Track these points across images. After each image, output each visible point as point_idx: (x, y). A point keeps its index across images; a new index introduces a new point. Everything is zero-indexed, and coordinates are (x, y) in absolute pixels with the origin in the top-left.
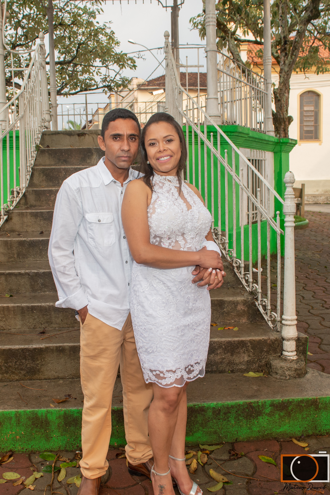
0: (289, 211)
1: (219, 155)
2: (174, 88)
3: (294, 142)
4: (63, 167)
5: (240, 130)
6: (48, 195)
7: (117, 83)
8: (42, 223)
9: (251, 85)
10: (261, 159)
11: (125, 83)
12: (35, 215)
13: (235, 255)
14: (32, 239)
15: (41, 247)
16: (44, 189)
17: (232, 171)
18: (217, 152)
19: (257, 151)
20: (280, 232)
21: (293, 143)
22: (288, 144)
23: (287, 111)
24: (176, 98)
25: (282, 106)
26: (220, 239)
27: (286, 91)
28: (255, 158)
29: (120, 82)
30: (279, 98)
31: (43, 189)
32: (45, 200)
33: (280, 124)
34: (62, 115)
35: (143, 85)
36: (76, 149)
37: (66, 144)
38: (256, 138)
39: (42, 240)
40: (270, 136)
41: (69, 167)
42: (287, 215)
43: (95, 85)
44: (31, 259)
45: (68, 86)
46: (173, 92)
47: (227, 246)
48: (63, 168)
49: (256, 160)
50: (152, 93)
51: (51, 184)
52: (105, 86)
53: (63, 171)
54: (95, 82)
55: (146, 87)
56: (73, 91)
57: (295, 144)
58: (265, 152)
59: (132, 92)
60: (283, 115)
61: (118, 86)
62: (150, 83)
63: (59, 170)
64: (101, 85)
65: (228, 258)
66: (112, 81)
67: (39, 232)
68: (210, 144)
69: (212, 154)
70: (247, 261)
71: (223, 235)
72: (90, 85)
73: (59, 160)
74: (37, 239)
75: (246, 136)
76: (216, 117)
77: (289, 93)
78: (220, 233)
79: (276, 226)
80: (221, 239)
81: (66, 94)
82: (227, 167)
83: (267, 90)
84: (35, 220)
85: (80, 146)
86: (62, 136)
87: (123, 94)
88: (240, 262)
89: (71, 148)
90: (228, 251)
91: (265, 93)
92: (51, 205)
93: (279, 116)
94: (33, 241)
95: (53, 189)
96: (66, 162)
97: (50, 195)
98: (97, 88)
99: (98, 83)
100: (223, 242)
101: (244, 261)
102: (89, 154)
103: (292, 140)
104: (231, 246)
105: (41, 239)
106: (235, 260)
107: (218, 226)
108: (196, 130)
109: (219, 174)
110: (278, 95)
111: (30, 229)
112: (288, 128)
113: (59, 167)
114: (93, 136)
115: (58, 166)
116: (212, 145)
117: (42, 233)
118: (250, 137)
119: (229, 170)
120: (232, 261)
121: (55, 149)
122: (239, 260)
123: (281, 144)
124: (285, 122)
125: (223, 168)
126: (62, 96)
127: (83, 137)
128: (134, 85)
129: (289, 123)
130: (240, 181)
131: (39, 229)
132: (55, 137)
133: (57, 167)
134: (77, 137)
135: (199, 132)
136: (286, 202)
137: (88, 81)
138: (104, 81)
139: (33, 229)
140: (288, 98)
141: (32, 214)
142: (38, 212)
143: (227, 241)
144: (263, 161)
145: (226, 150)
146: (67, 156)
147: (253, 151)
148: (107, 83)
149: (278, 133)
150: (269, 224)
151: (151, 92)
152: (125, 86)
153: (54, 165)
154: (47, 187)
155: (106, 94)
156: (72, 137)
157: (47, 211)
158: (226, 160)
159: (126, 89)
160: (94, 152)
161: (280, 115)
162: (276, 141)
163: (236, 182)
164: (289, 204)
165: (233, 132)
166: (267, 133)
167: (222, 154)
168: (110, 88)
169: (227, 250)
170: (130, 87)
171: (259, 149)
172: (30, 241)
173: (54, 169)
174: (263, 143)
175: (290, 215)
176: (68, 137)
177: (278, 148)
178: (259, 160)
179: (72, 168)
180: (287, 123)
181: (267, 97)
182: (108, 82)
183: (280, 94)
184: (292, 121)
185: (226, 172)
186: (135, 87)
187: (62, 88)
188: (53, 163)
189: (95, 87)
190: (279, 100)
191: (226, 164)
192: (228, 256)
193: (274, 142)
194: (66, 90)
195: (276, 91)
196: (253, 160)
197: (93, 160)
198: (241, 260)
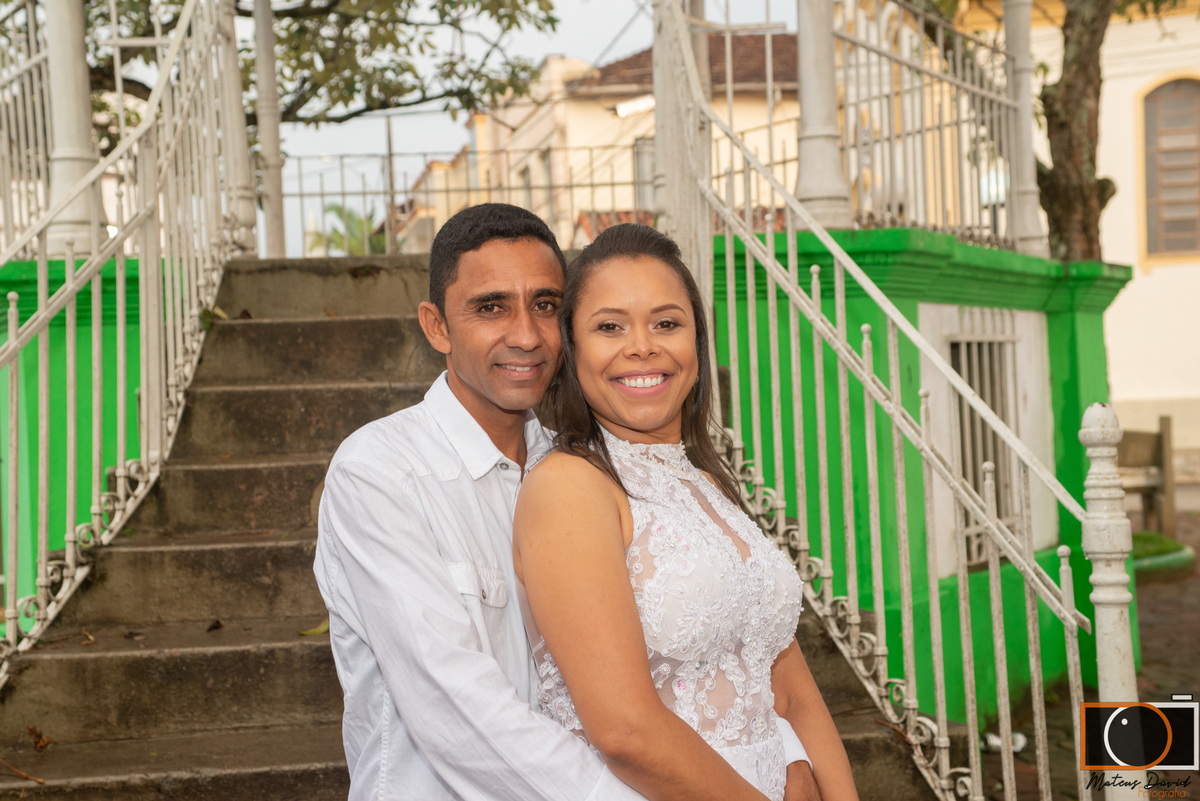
0: (1107, 547)
1: (840, 345)
2: (683, 108)
3: (1120, 275)
4: (299, 387)
5: (920, 245)
6: (243, 487)
7: (490, 82)
8: (217, 589)
9: (958, 81)
10: (999, 338)
11: (518, 81)
12: (194, 563)
13: (912, 702)
14: (177, 651)
15: (211, 682)
16: (230, 467)
17: (888, 398)
18: (832, 332)
19: (983, 314)
20: (1074, 623)
21: (1120, 278)
22: (1099, 283)
23: (1092, 160)
24: (690, 142)
25: (1075, 142)
26: (854, 640)
27: (1090, 90)
28: (976, 337)
29: (504, 77)
30: (1063, 117)
31: (223, 467)
32: (232, 506)
33: (1069, 207)
34: (302, 195)
35: (585, 81)
36: (343, 324)
37: (308, 306)
38: (978, 268)
39: (217, 656)
40: (1029, 259)
41: (319, 386)
42: (1097, 560)
43: (413, 88)
44: (172, 726)
45: (322, 91)
46: (680, 122)
47: (882, 667)
48: (297, 392)
49: (980, 345)
50: (614, 110)
51: (255, 446)
52: (449, 93)
53: (299, 403)
54: (417, 77)
55: (596, 89)
56: (339, 110)
57: (1123, 282)
58: (1012, 316)
59: (543, 110)
60: (1080, 174)
61: (495, 88)
62: (609, 73)
63: (283, 400)
64: (436, 88)
65: (890, 713)
66: (477, 75)
67: (207, 625)
68: (808, 305)
69: (816, 341)
70: (958, 725)
71: (867, 625)
72: (400, 90)
73: (286, 361)
74: (198, 650)
75: (943, 263)
76: (834, 203)
77: (1097, 94)
78: (855, 618)
79: (1060, 600)
80: (861, 643)
81: (315, 120)
82: (871, 387)
83: (1016, 95)
84: (193, 581)
85: (359, 312)
86: (295, 276)
87: (513, 116)
88: (934, 728)
89: (327, 319)
90: (887, 685)
91: (1008, 107)
92: (253, 524)
93: (1063, 181)
94: (183, 659)
95: (262, 465)
96: (308, 367)
97: (250, 489)
98: (424, 99)
99: (427, 82)
100: (866, 652)
101: (950, 725)
102: (391, 340)
103: (1112, 266)
104: (896, 669)
105: (211, 650)
106: (914, 719)
107: (845, 593)
108: (759, 254)
109: (844, 409)
110: (1058, 107)
111: (172, 615)
112: (1097, 220)
113: (283, 387)
114: (406, 276)
115: (282, 382)
116: (818, 308)
117: (216, 626)
118: (956, 266)
119: (879, 396)
120: (905, 722)
121: (271, 325)
122: (928, 722)
123: (1071, 284)
124: (1085, 201)
125: (857, 389)
126: (301, 126)
127: (368, 281)
128: (552, 81)
129: (1103, 203)
130: (919, 434)
131: (207, 614)
132: (269, 282)
133: (276, 387)
134: (349, 280)
135: (770, 263)
136: (1091, 514)
137: (390, 75)
138: (447, 75)
139: (186, 615)
140: (1094, 116)
141: (181, 559)
142: (203, 553)
143: (882, 649)
144: (1008, 349)
145: (865, 327)
146: (312, 346)
147: (971, 314)
148: (454, 83)
149: (1061, 239)
150: (1034, 593)
151: (609, 104)
152: (520, 89)
153: (266, 381)
154: (242, 456)
155: (454, 117)
156: (331, 280)
157: (238, 546)
158: (867, 359)
159: (525, 99)
160: (408, 334)
161: (1068, 177)
162: (1053, 273)
163: (905, 441)
164: (1102, 523)
165: (895, 253)
166: (1019, 246)
167: (854, 339)
168: (467, 99)
169: (884, 680)
170: (538, 90)
171: (991, 304)
172: (171, 658)
173: (267, 394)
174: (1006, 283)
175: (1108, 562)
176: (316, 280)
177: (1060, 298)
178: (991, 345)
179: (329, 391)
180: (1094, 203)
181: (1017, 119)
182: (463, 78)
183: (1066, 103)
184: (1113, 192)
185: (867, 401)
186: (558, 89)
187: (302, 100)
188: (263, 372)
189: (416, 95)
190: (1063, 126)
191: (866, 376)
192: (888, 704)
193: (1047, 277)
194: (314, 106)
195: (1052, 92)
196: (969, 345)
197: (404, 362)
198: (934, 719)
